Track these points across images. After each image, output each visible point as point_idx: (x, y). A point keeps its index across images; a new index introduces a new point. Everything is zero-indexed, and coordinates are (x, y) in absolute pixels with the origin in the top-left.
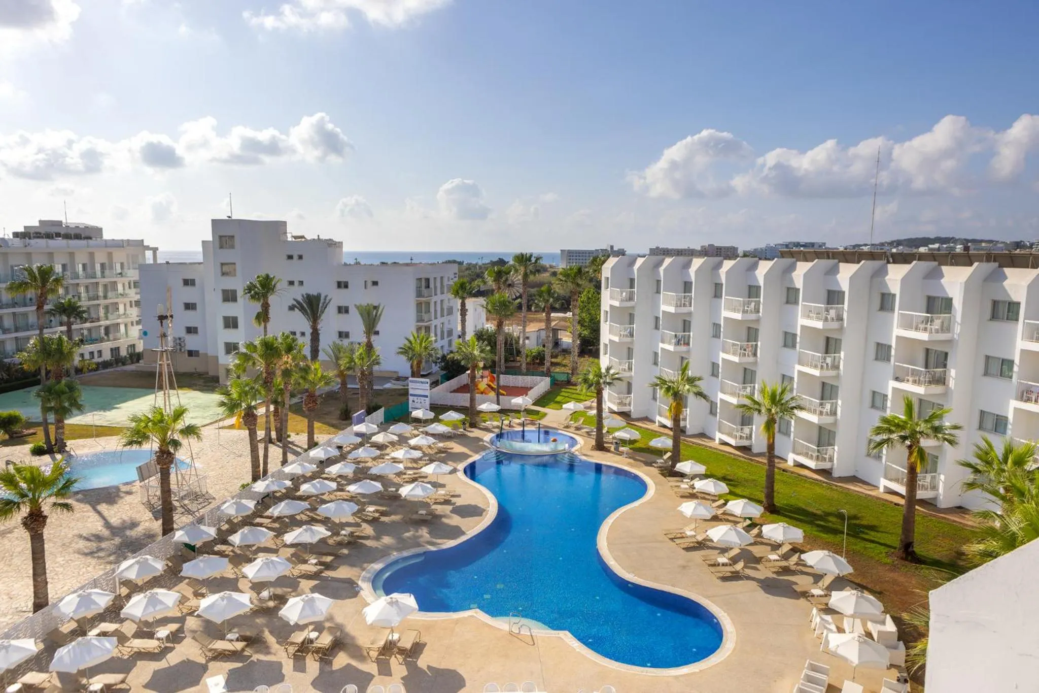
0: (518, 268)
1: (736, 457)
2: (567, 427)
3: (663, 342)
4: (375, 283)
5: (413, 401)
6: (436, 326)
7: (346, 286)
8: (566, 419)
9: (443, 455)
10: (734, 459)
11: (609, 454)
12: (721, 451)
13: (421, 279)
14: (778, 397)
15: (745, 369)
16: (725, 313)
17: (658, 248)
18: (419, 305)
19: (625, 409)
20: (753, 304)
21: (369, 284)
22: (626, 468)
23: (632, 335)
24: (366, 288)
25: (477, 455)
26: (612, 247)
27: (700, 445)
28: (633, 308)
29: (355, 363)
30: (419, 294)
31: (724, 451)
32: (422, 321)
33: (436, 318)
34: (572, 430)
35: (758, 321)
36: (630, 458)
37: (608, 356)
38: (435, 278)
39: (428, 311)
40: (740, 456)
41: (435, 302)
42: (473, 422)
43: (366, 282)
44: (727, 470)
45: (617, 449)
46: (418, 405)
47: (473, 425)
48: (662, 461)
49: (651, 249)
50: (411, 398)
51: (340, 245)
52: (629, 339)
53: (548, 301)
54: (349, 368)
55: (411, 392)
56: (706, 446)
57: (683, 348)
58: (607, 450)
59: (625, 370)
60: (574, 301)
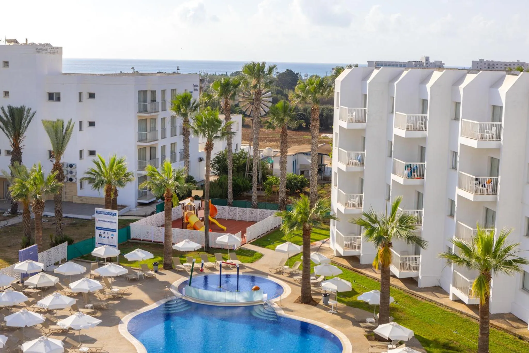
0: (249, 80)
1: (468, 318)
2: (280, 273)
3: (394, 173)
4: (92, 96)
5: (100, 236)
6: (163, 147)
7: (59, 99)
8: (281, 263)
9: (116, 302)
10: (466, 321)
11: (315, 309)
12: (453, 309)
13: (146, 91)
14: (494, 248)
15: (487, 209)
16: (462, 140)
17: (481, 61)
18: (142, 122)
19: (354, 253)
20: (494, 129)
21: (85, 96)
22: (327, 327)
23: (362, 163)
24: (80, 100)
25: (155, 304)
26: (427, 59)
27: (430, 301)
28: (364, 130)
29: (27, 189)
30: (142, 109)
31: (456, 311)
32: (145, 140)
33: (164, 137)
34: (284, 276)
35: (498, 150)
36: (338, 314)
37: (337, 187)
38: (163, 92)
39: (154, 129)
40: (473, 318)
41: (163, 119)
42: (168, 262)
43: (80, 94)
44: (451, 335)
45: (326, 303)
46: (105, 241)
47: (168, 267)
48: (373, 320)
49: (473, 62)
50: (97, 232)
51: (58, 51)
52: (359, 169)
53: (283, 119)
54: (20, 195)
55: (97, 224)
56: (437, 303)
57: (415, 182)
58: (314, 303)
59: (354, 205)
60: (313, 120)
